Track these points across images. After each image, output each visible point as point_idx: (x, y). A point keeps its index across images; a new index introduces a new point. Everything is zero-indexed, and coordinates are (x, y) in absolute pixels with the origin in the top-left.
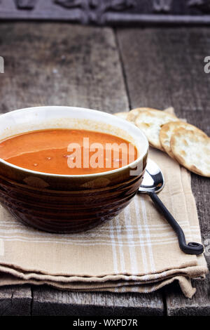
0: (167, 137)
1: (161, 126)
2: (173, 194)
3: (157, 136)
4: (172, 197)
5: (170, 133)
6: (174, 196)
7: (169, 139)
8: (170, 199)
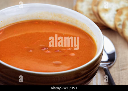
0: (120, 20)
1: (117, 11)
2: (122, 70)
3: (113, 20)
4: (120, 72)
5: (122, 17)
6: (123, 71)
7: (121, 23)
8: (119, 74)
